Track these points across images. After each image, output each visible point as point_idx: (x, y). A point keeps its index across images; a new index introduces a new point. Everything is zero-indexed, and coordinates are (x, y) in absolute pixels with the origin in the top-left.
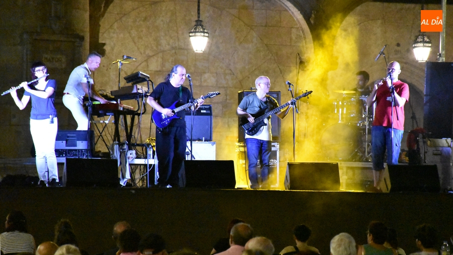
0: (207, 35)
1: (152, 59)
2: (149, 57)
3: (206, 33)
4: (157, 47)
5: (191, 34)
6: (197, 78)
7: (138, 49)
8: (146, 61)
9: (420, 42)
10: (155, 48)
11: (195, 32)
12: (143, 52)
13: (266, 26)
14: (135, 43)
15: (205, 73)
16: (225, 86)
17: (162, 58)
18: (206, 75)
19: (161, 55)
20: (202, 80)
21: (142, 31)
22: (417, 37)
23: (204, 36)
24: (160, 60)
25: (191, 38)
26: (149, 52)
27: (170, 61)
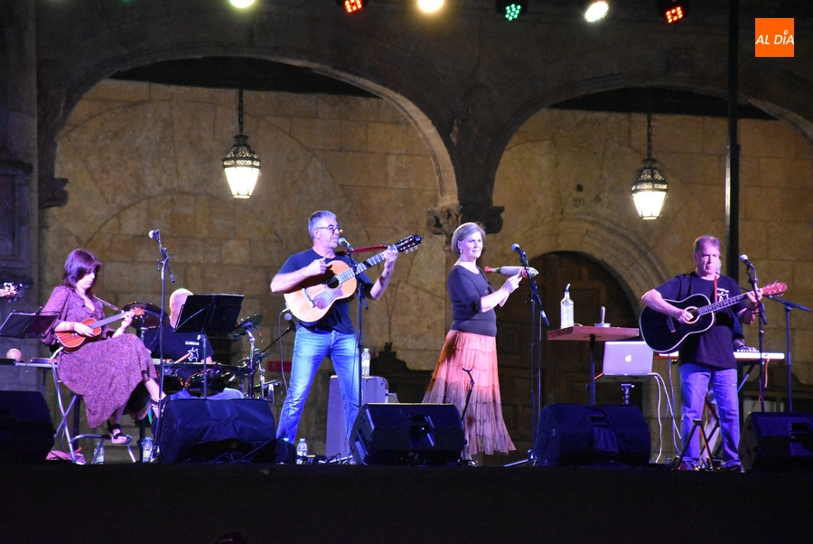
0: (257, 164)
1: (128, 211)
2: (123, 208)
3: (257, 160)
4: (138, 189)
5: (225, 163)
6: (214, 249)
7: (102, 193)
8: (118, 216)
9: (647, 181)
10: (134, 191)
11: (235, 159)
12: (110, 199)
13: (340, 151)
14: (95, 182)
15: (228, 239)
16: (266, 264)
17: (148, 210)
18: (232, 244)
19: (144, 204)
20: (223, 254)
21: (109, 159)
22: (640, 172)
23: (252, 166)
24: (143, 214)
25: (226, 170)
26: (122, 199)
27: (162, 216)
